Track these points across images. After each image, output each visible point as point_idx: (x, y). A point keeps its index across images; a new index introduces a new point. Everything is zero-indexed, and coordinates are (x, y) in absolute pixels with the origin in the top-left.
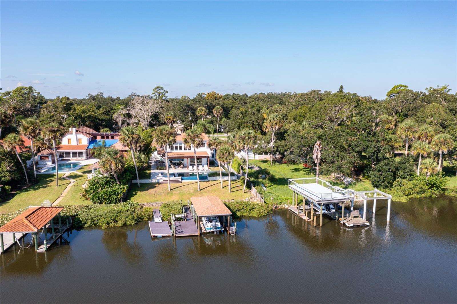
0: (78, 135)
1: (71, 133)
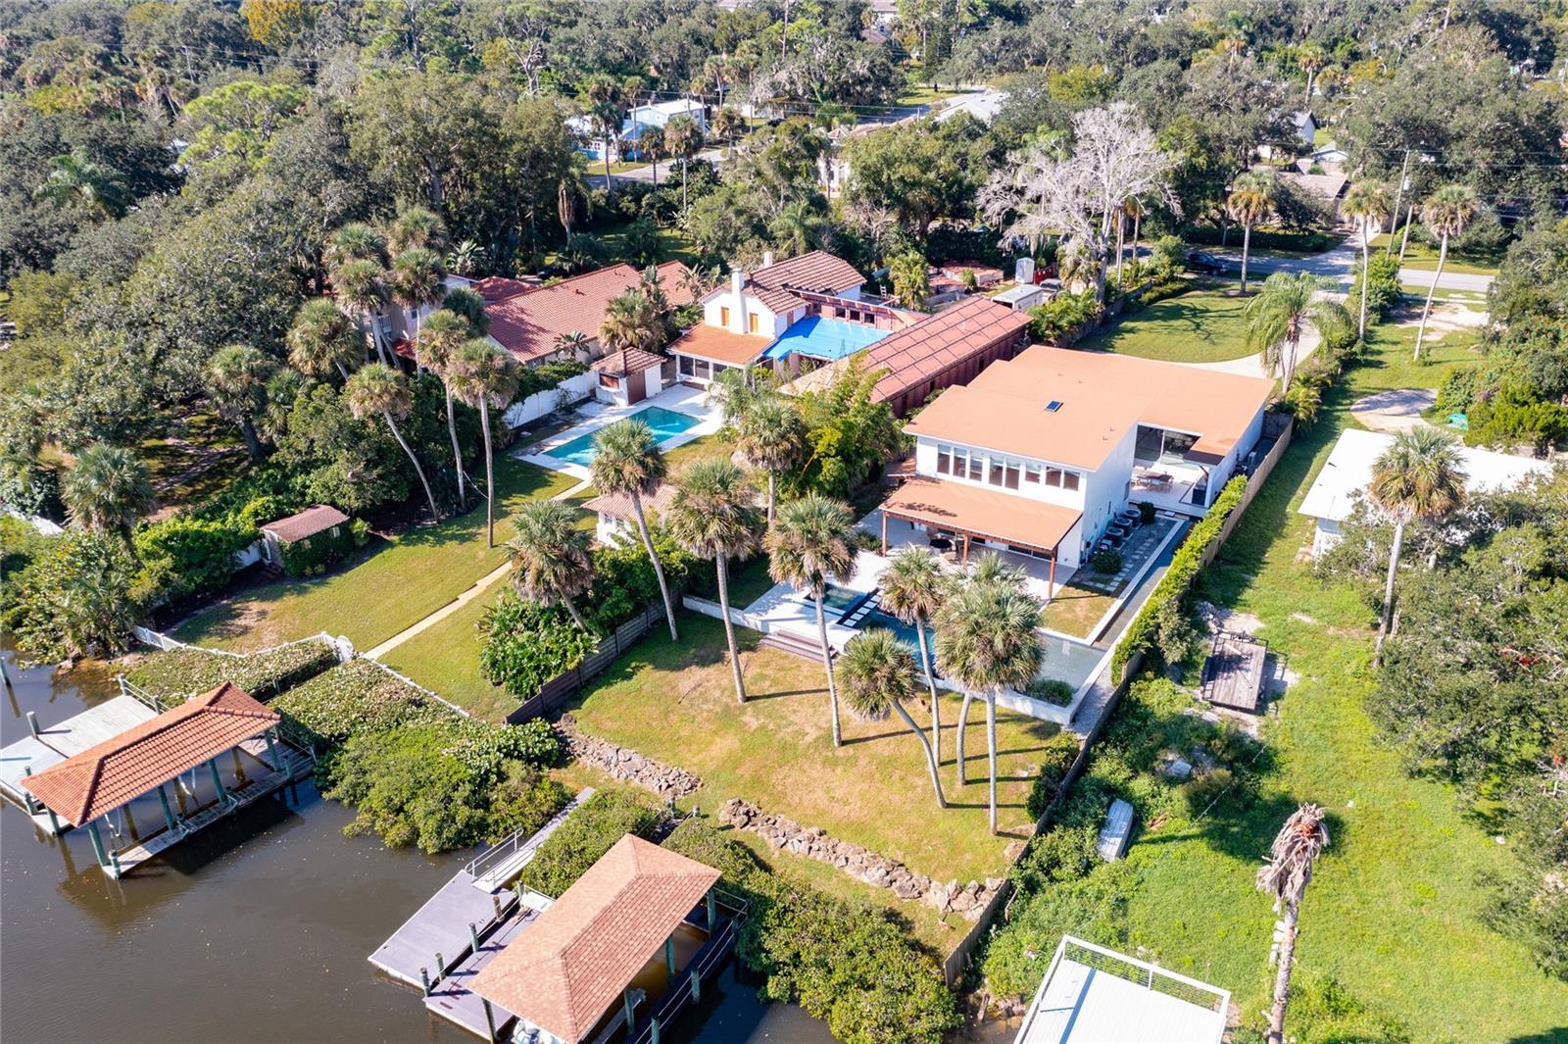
0: (749, 300)
1: (730, 291)
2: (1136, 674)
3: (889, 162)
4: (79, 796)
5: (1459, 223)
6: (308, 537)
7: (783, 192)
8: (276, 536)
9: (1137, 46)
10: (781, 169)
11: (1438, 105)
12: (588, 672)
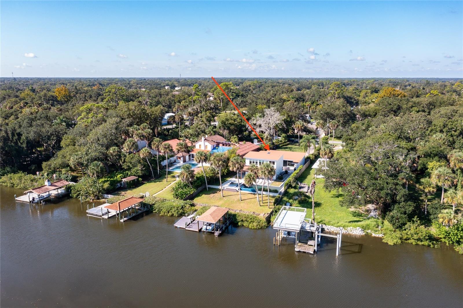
0: (205, 143)
1: (201, 141)
2: (288, 188)
3: (227, 120)
4: (117, 207)
5: (335, 127)
6: (132, 180)
7: (208, 125)
8: (126, 180)
9: (272, 102)
10: (207, 120)
11: (332, 110)
12: (194, 195)
